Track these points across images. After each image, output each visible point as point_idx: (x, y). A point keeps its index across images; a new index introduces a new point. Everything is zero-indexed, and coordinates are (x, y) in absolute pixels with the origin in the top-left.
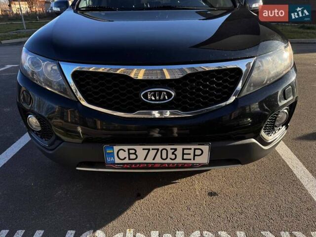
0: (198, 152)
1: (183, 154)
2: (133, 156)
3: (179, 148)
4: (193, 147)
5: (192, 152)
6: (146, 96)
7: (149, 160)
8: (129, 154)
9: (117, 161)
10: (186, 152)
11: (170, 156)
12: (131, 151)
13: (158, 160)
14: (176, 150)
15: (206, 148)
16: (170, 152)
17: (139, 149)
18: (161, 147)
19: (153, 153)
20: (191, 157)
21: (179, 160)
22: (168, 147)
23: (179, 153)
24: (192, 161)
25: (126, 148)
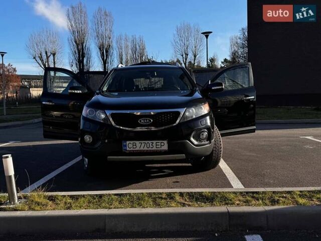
0: (162, 144)
1: (156, 145)
2: (135, 147)
3: (154, 142)
4: (160, 141)
5: (160, 144)
6: (140, 121)
7: (142, 149)
8: (133, 145)
9: (128, 149)
10: (157, 144)
11: (151, 146)
12: (134, 144)
13: (146, 148)
14: (153, 143)
15: (165, 142)
16: (151, 144)
17: (137, 142)
18: (146, 142)
19: (143, 145)
20: (160, 146)
21: (154, 148)
22: (150, 142)
23: (154, 144)
24: (160, 149)
25: (132, 142)
